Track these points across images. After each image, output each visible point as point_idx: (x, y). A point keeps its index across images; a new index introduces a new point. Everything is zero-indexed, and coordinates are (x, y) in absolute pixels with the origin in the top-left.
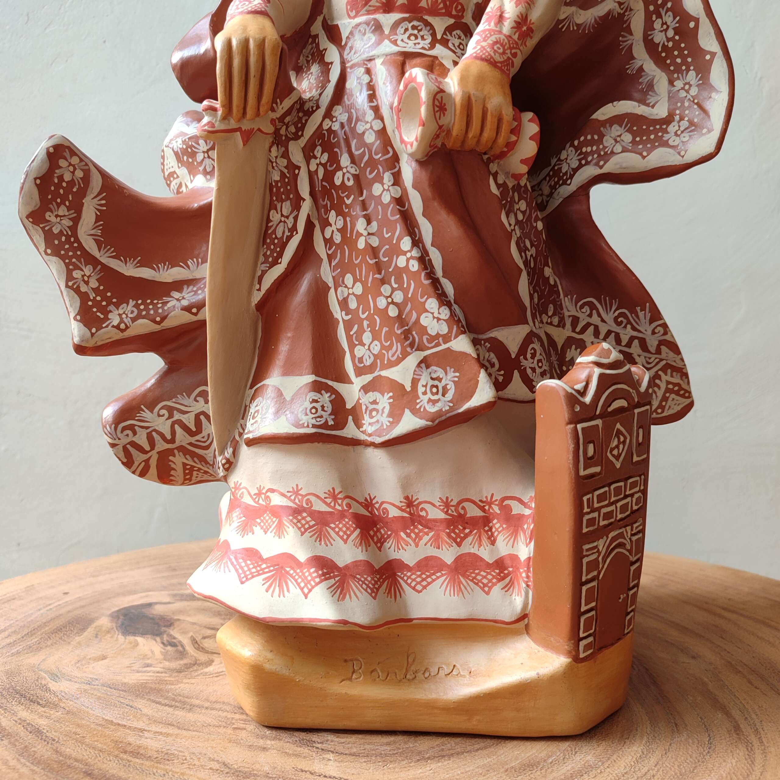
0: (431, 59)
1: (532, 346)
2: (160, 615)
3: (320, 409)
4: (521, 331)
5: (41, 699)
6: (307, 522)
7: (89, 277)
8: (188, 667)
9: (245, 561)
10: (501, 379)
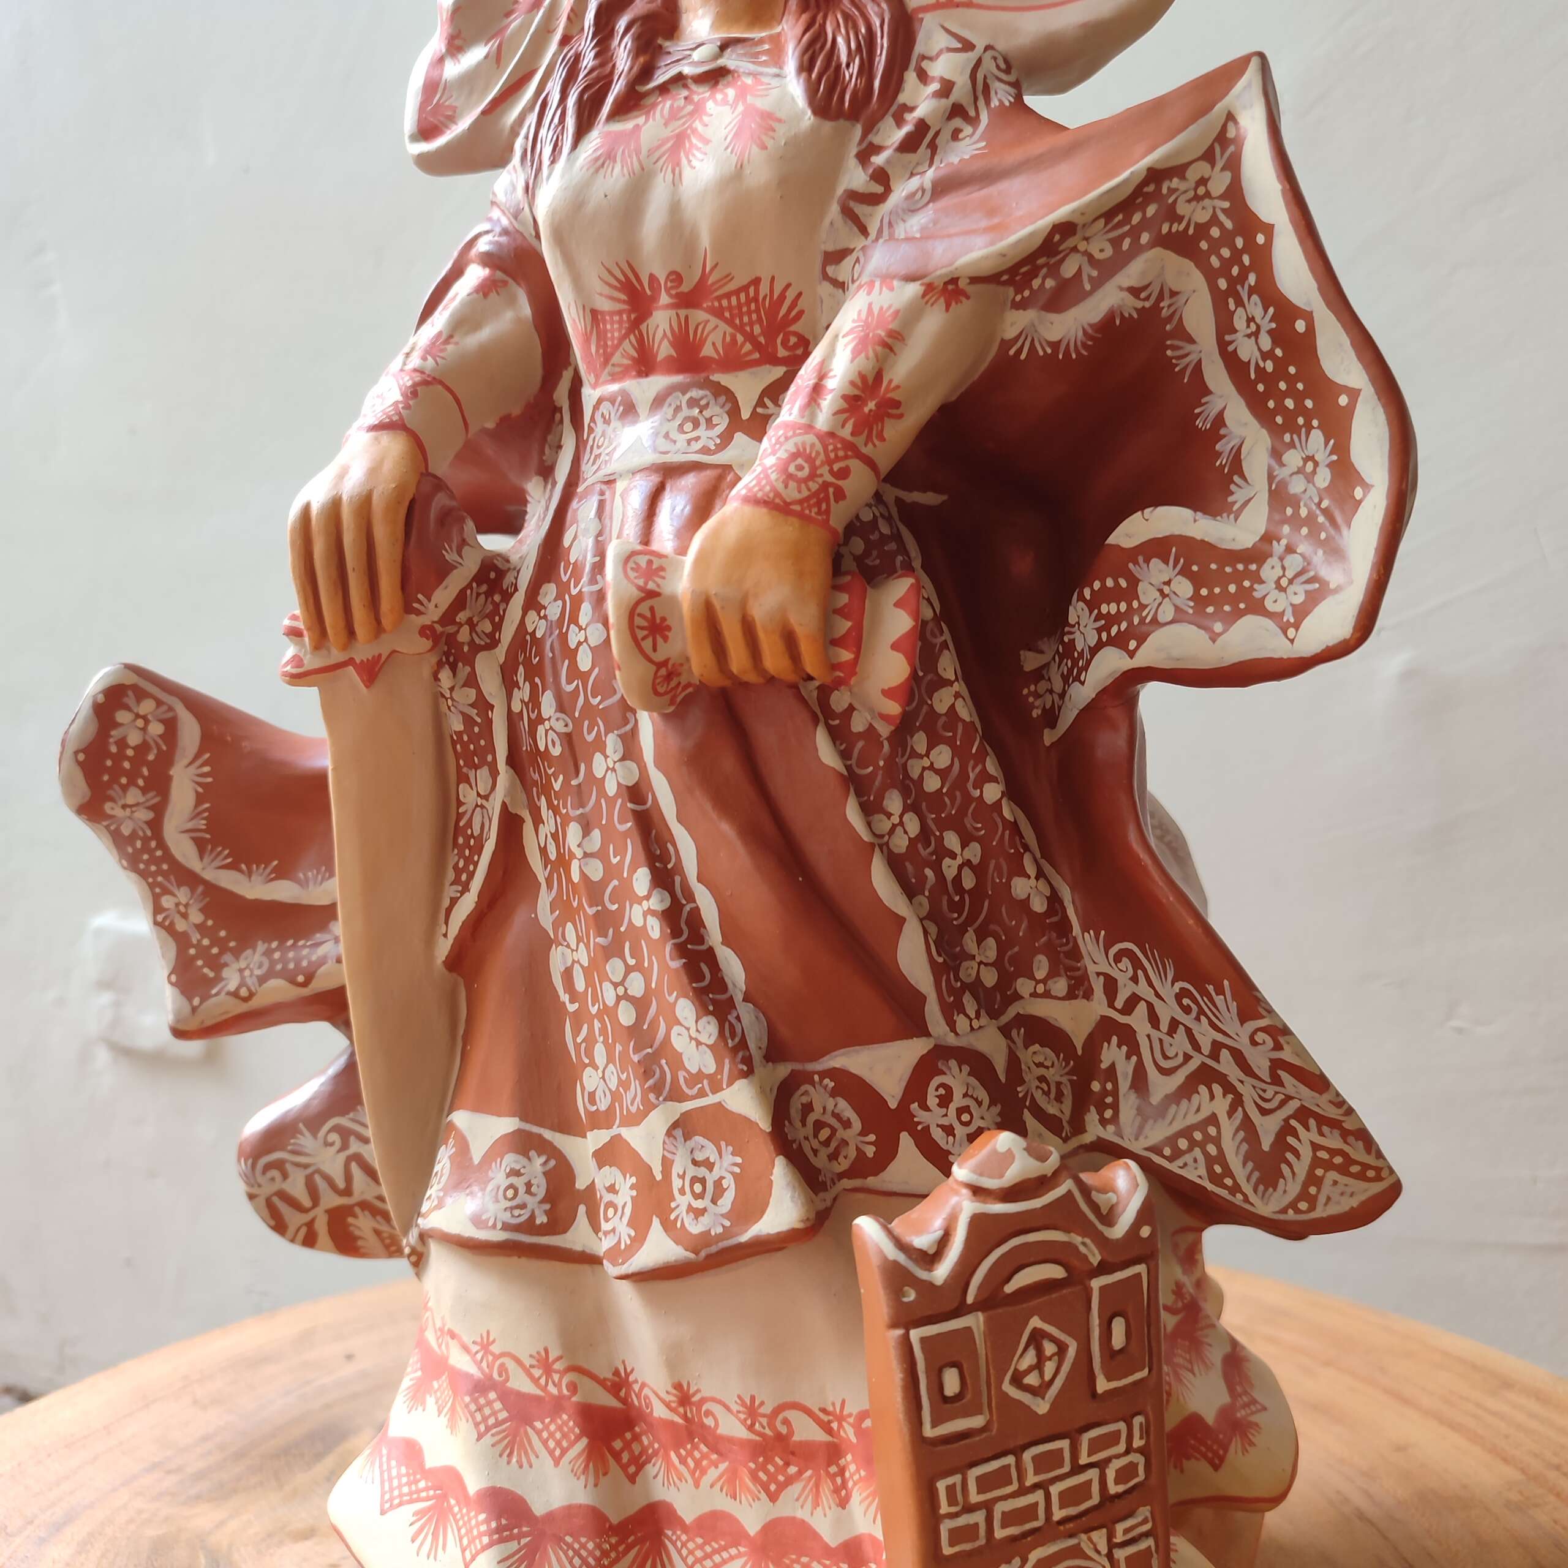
0: (719, 471)
1: (937, 1081)
3: (522, 1190)
6: (494, 1413)
7: (186, 906)
10: (870, 1151)
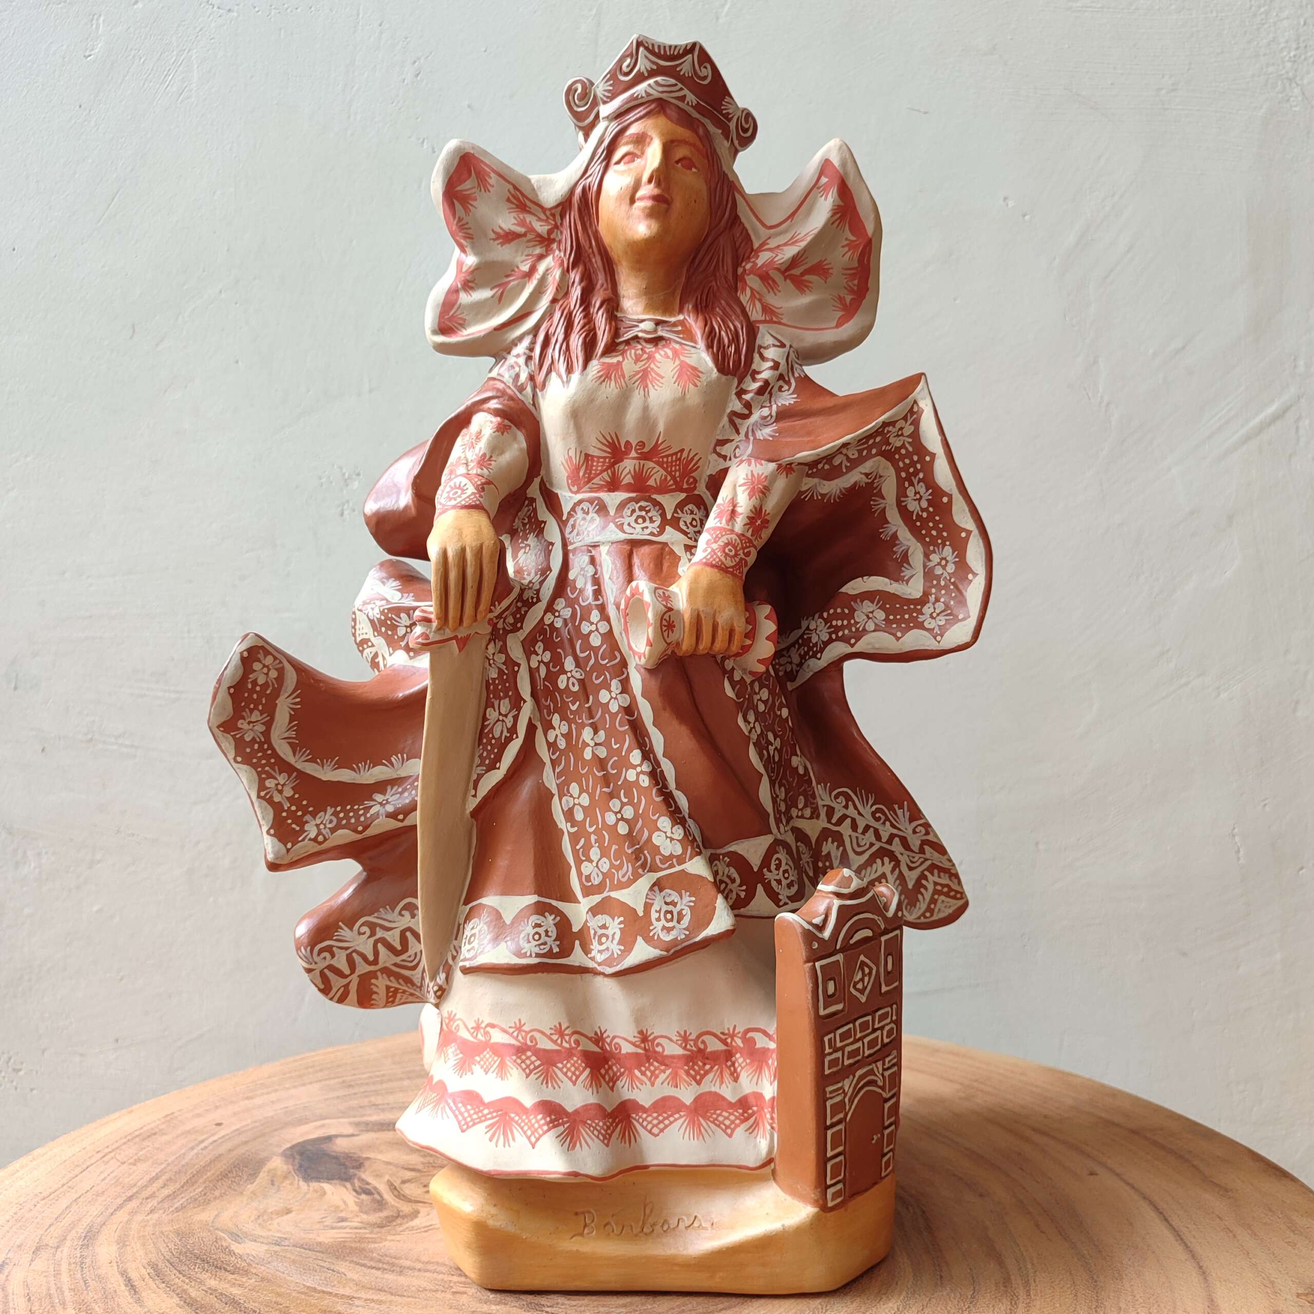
0: (660, 547)
1: (775, 856)
2: (344, 1153)
3: (543, 934)
4: (765, 841)
5: (228, 1265)
6: (532, 1063)
7: (283, 786)
8: (391, 1220)
9: (464, 1106)
10: (743, 895)
